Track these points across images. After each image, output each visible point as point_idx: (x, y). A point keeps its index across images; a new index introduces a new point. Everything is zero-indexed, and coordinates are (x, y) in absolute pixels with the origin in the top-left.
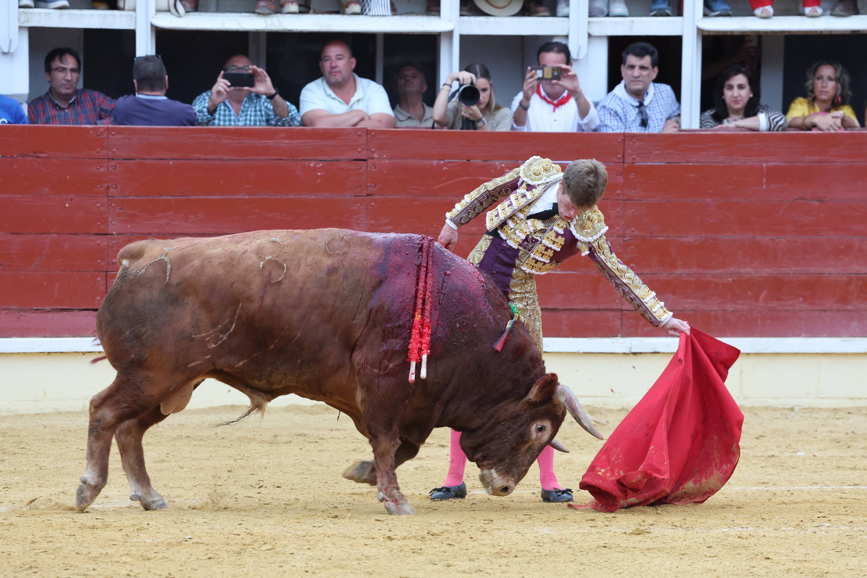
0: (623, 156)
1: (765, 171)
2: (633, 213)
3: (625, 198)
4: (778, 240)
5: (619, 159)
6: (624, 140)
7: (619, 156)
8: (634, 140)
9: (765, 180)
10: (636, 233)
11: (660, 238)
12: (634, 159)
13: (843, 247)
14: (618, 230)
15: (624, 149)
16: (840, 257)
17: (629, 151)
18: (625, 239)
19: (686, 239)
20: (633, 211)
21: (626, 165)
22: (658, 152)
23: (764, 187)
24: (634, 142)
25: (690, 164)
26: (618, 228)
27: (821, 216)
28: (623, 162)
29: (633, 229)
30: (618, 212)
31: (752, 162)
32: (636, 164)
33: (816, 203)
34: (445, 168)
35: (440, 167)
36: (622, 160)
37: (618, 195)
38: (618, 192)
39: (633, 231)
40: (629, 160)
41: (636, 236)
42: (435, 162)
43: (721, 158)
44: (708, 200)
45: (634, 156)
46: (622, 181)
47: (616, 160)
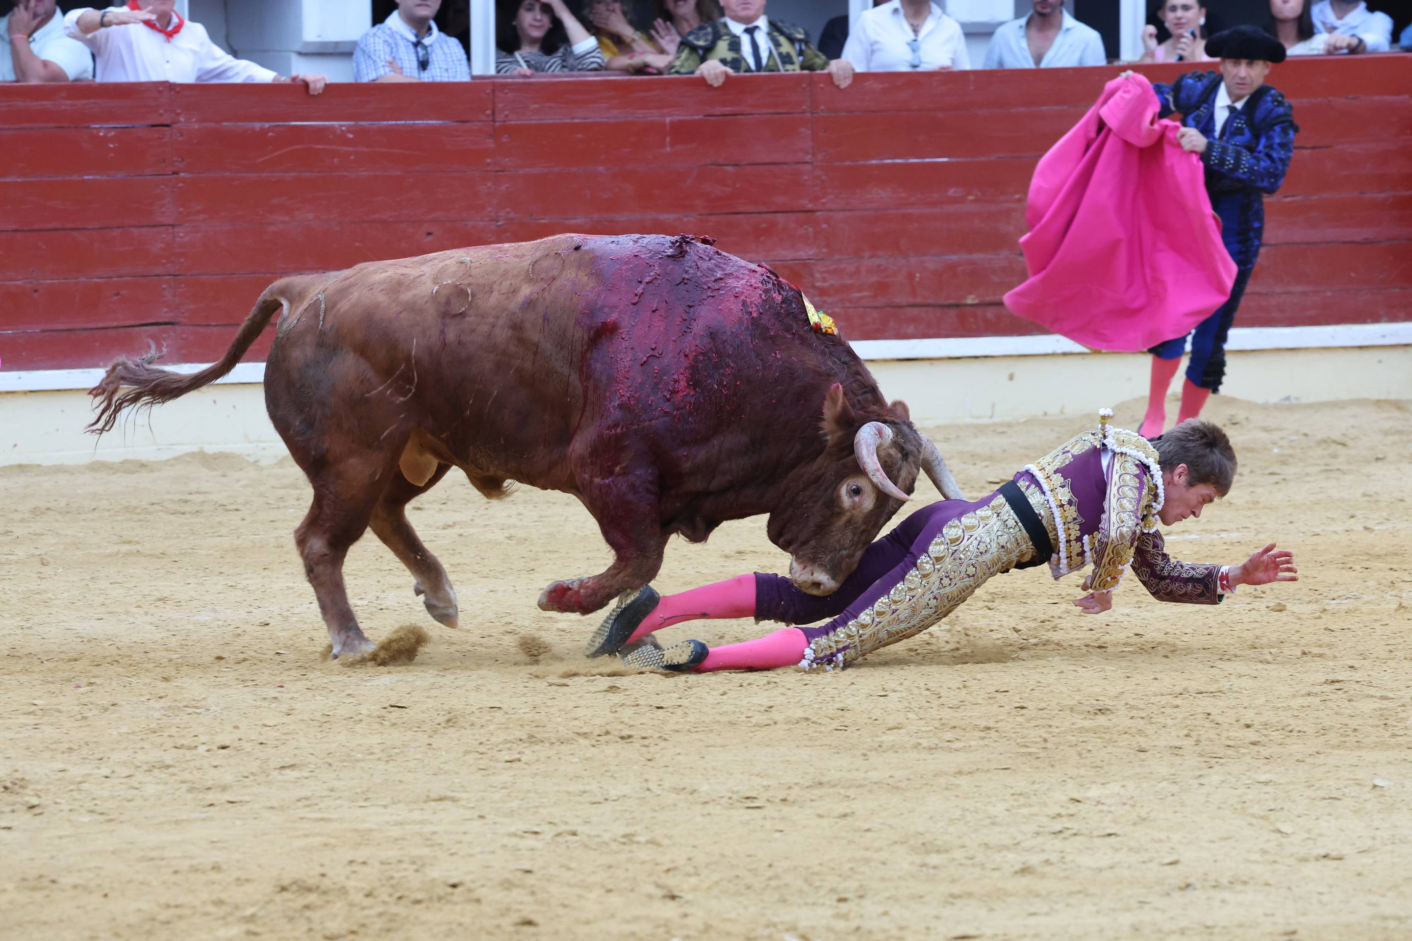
0: (493, 112)
1: (668, 128)
2: (507, 188)
3: (498, 169)
4: (685, 219)
5: (488, 116)
6: (493, 91)
7: (489, 112)
8: (506, 91)
9: (668, 139)
10: (512, 215)
11: (543, 221)
12: (506, 116)
13: (764, 225)
14: (490, 212)
15: (494, 103)
16: (762, 239)
17: (501, 105)
18: (499, 224)
19: (574, 221)
20: (507, 185)
21: (497, 124)
22: (536, 106)
23: (668, 149)
24: (506, 93)
25: (576, 121)
26: (489, 209)
27: (738, 186)
28: (494, 121)
29: (508, 210)
30: (490, 188)
31: (653, 116)
32: (507, 123)
33: (730, 169)
34: (270, 134)
35: (263, 132)
36: (491, 118)
37: (488, 164)
38: (489, 161)
39: (508, 213)
40: (500, 117)
41: (512, 219)
42: (257, 125)
43: (615, 112)
44: (601, 169)
45: (506, 112)
46: (493, 146)
47: (483, 117)
